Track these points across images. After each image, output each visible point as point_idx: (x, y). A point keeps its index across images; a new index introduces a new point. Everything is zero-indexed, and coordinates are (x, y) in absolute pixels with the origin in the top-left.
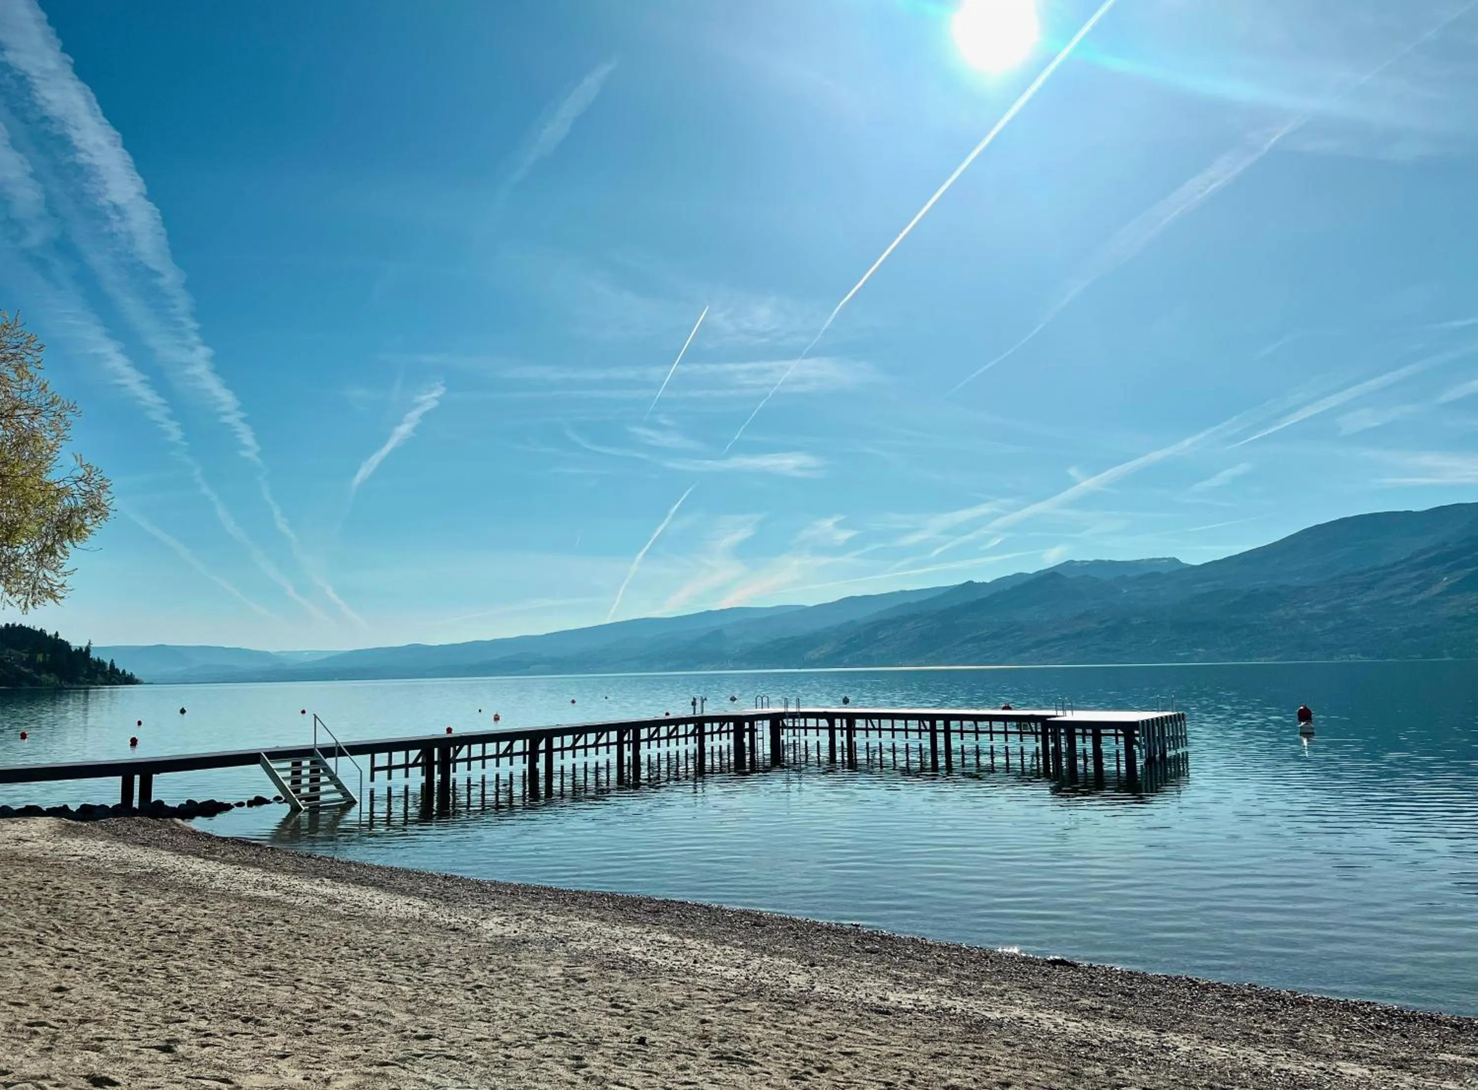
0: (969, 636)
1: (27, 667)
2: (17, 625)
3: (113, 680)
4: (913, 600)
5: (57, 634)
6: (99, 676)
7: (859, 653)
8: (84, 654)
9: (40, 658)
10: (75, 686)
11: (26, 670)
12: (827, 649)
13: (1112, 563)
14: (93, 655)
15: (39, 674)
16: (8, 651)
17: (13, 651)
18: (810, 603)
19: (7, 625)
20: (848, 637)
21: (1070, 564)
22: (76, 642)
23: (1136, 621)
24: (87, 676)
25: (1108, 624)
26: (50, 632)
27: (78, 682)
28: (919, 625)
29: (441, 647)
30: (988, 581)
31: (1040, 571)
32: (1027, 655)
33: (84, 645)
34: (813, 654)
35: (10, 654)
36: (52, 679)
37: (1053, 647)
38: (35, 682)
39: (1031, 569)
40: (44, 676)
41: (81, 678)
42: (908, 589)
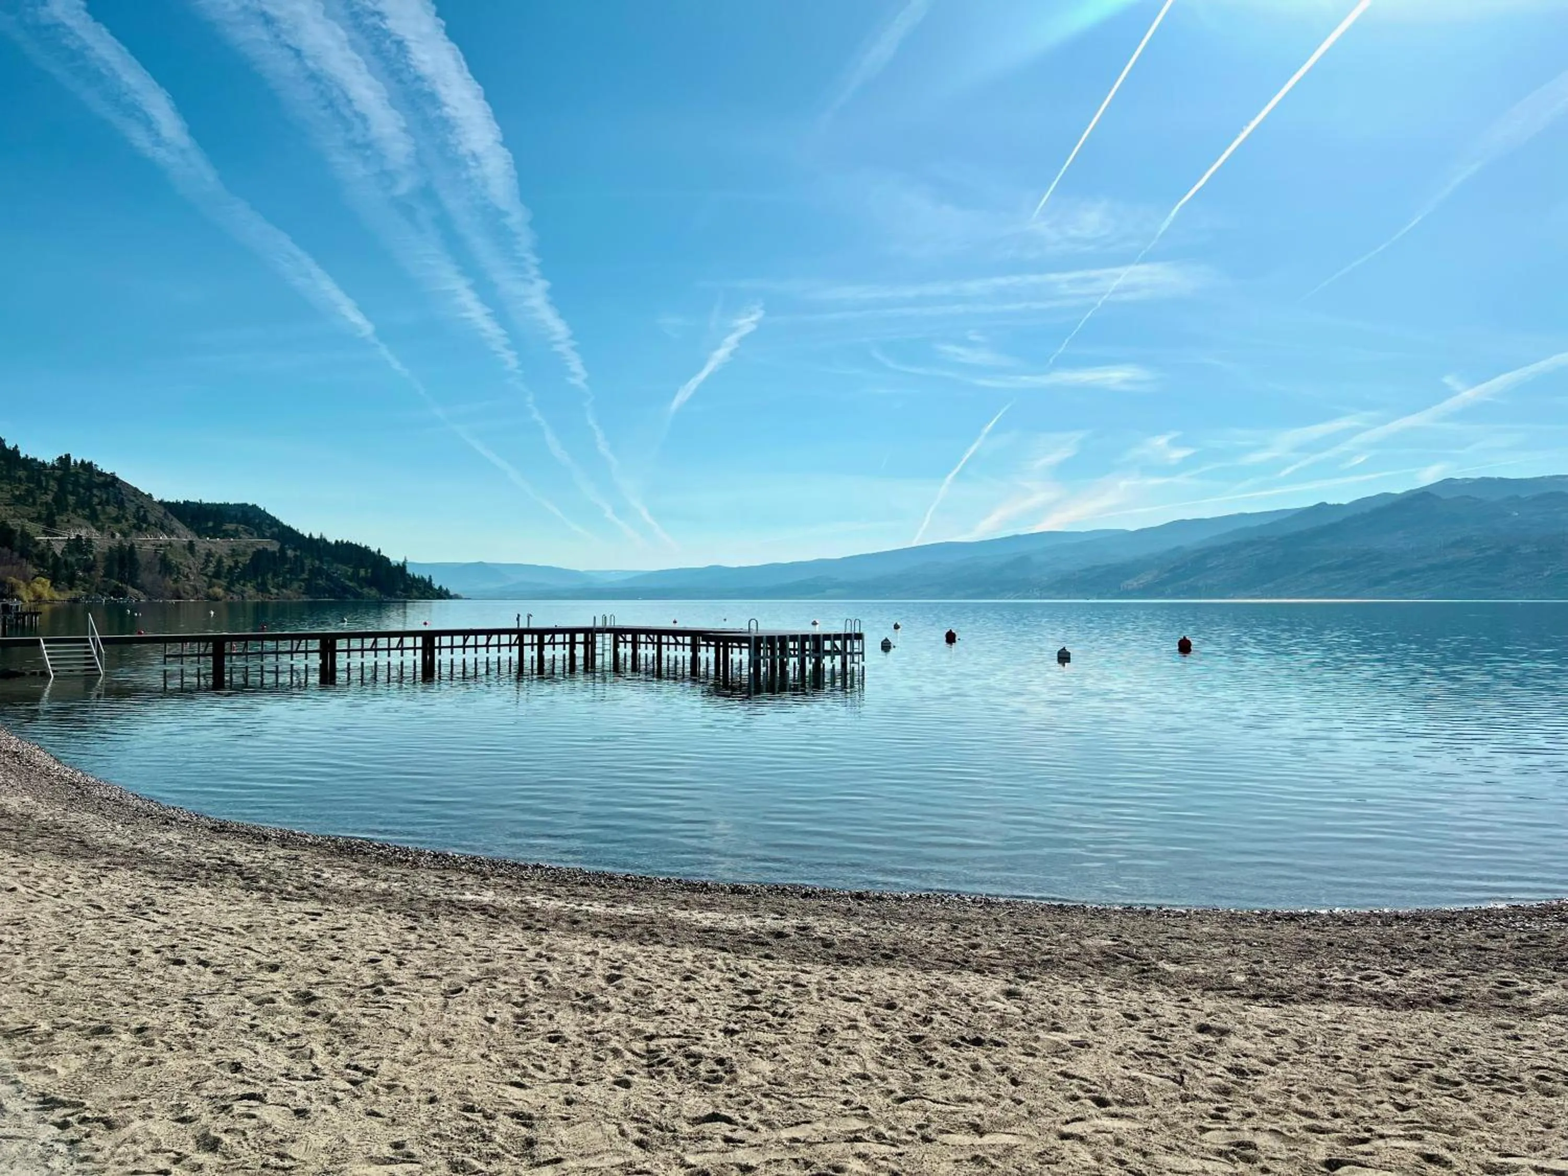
0: (1315, 565)
1: (351, 581)
2: (345, 541)
3: (427, 594)
4: (1253, 524)
5: (379, 551)
6: (414, 590)
7: (1184, 582)
8: (401, 569)
9: (362, 572)
10: (394, 600)
11: (351, 584)
12: (1147, 578)
13: (1503, 481)
14: (409, 571)
15: (362, 588)
16: (335, 565)
17: (340, 566)
18: (1132, 528)
19: (337, 542)
20: (1172, 566)
21: (1448, 483)
22: (395, 558)
23: (1525, 550)
24: (404, 591)
25: (1489, 553)
26: (374, 549)
27: (397, 597)
28: (1257, 552)
29: (740, 568)
30: (1345, 503)
31: (1411, 491)
32: (1384, 588)
33: (401, 561)
34: (1132, 583)
35: (338, 569)
36: (374, 592)
37: (1415, 579)
38: (357, 595)
39: (1399, 489)
40: (366, 590)
41: (398, 592)
42: (1248, 512)
